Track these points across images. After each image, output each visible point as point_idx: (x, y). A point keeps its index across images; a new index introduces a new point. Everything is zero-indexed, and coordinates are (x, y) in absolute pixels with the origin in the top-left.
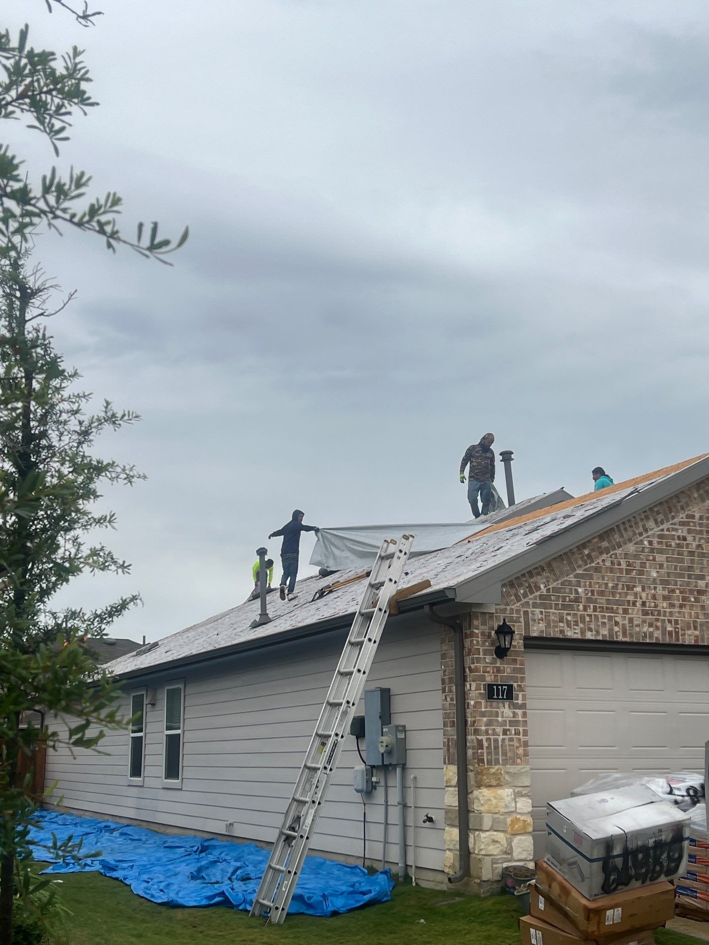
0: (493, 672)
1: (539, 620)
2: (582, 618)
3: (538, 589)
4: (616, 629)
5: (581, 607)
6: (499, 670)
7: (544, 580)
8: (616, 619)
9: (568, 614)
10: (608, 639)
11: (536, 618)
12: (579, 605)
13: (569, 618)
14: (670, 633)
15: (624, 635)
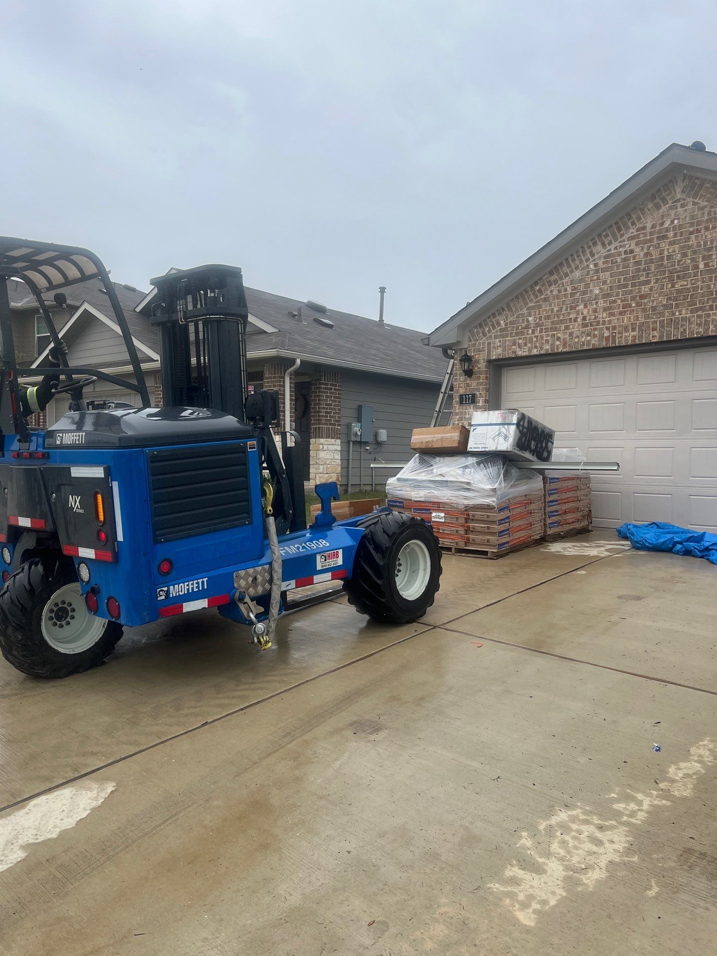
0: (464, 387)
1: (498, 347)
2: (531, 339)
3: (499, 324)
4: (558, 343)
5: (530, 331)
6: (468, 385)
7: (504, 317)
8: (559, 335)
9: (521, 339)
10: (550, 352)
11: (496, 346)
12: (528, 331)
13: (520, 341)
14: (607, 339)
15: (564, 346)
